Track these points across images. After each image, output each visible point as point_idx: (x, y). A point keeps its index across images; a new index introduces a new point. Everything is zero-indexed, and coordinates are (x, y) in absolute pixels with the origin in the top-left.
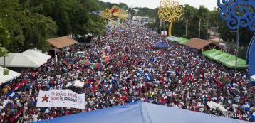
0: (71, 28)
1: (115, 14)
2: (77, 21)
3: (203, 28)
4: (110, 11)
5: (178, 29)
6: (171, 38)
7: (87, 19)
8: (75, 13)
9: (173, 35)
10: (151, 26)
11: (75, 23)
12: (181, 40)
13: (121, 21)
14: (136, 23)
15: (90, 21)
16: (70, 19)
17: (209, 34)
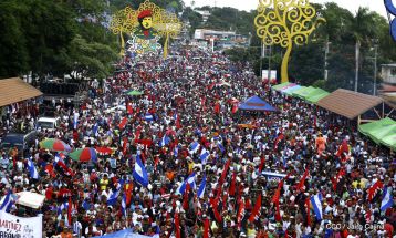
0: (27, 58)
1: (147, 22)
2: (43, 40)
3: (364, 63)
4: (136, 14)
5: (305, 66)
6: (288, 89)
7: (69, 35)
8: (40, 19)
9: (292, 80)
10: (238, 57)
11: (38, 44)
12: (312, 94)
13: (162, 42)
14: (203, 47)
15: (78, 39)
16: (28, 34)
17: (379, 81)
